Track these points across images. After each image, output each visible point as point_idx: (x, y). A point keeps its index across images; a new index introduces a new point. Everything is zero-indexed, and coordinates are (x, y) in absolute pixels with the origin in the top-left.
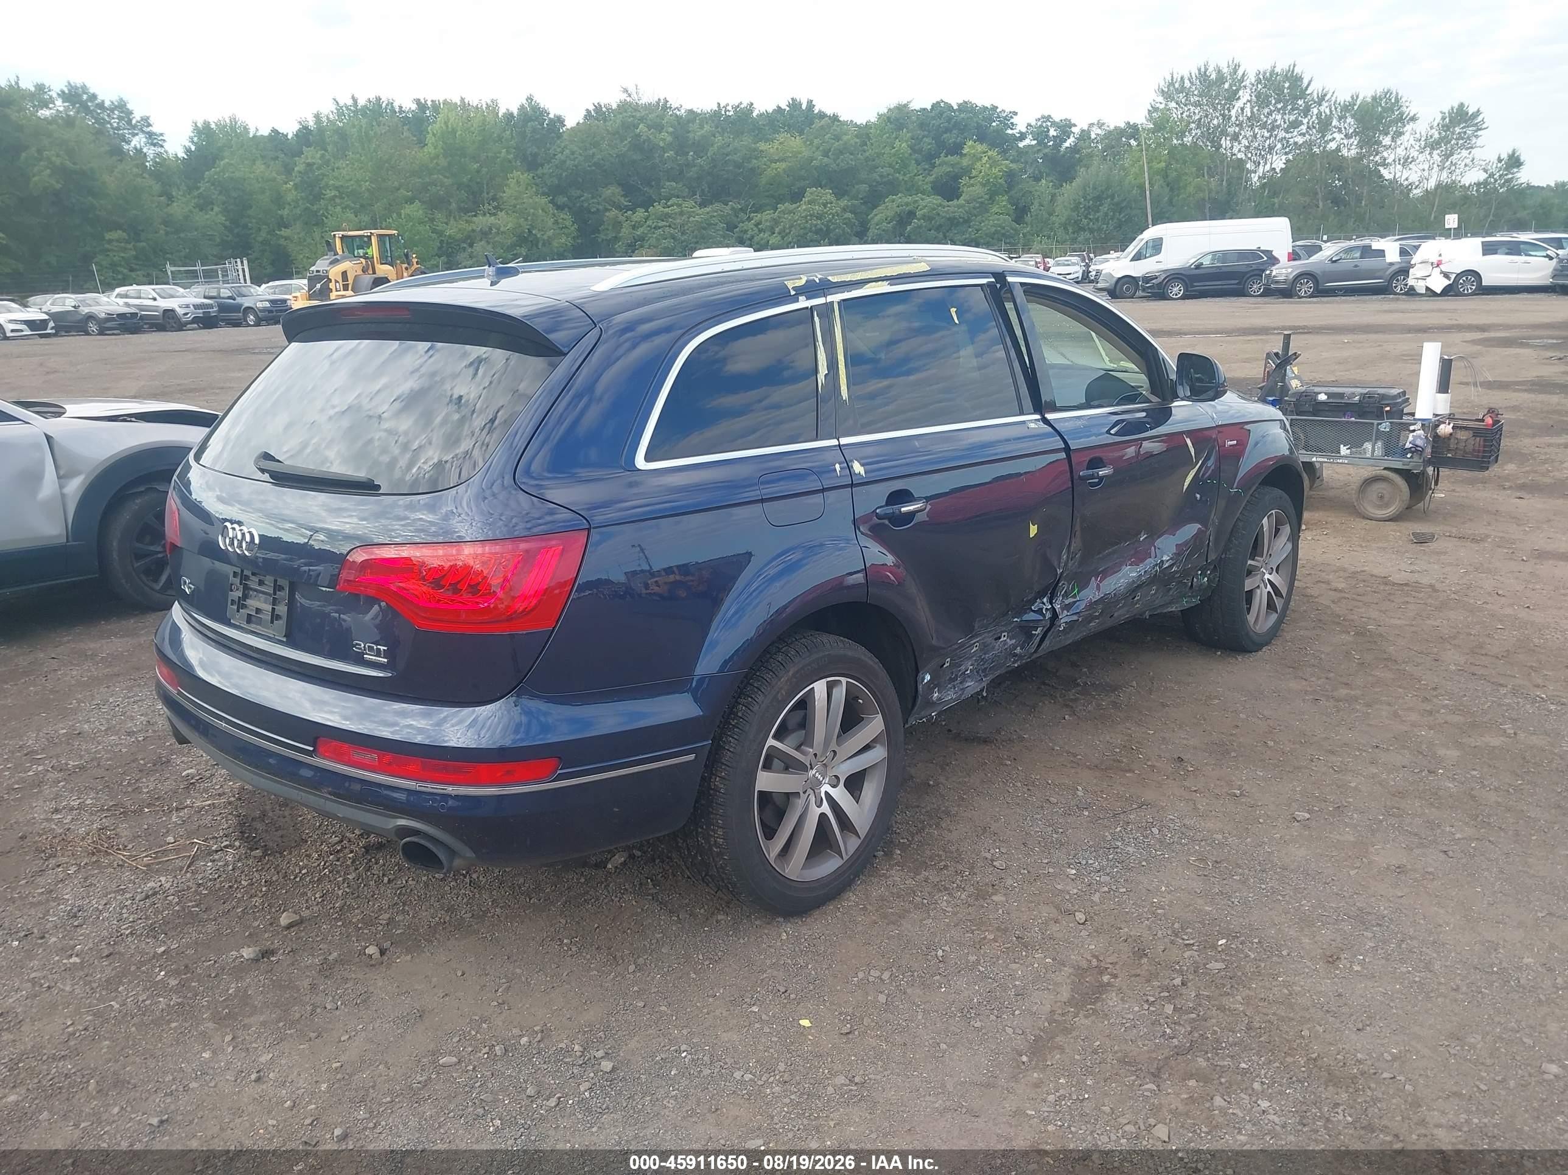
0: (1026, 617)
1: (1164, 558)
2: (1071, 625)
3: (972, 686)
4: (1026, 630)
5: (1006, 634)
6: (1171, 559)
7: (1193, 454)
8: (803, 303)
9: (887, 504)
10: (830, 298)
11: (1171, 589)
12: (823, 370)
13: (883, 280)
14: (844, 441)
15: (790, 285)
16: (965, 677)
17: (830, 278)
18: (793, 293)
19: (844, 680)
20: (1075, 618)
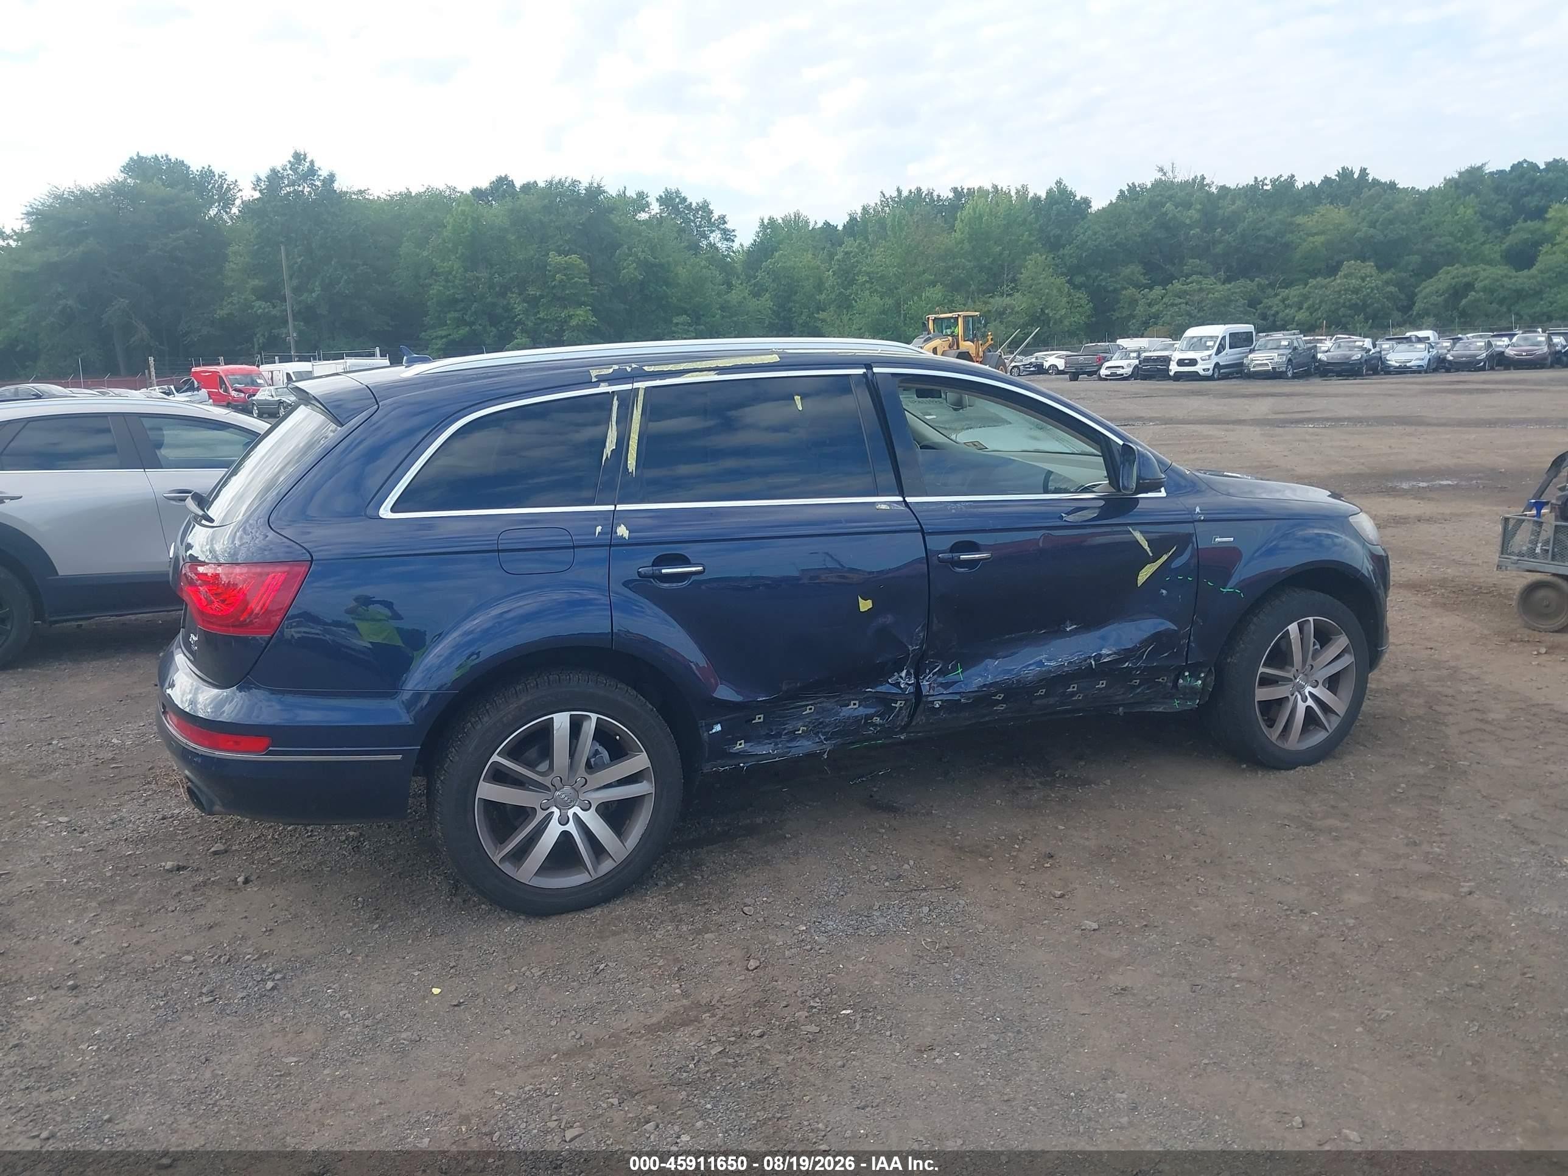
0: (880, 689)
1: (1103, 652)
2: (951, 706)
3: (805, 746)
4: (885, 702)
5: (857, 702)
6: (1115, 653)
7: (1146, 547)
8: (604, 388)
9: (653, 565)
10: (636, 385)
11: (1134, 687)
12: (610, 445)
13: (709, 371)
14: (620, 507)
15: (594, 373)
16: (793, 736)
17: (646, 368)
18: (594, 380)
19: (594, 717)
20: (957, 697)
